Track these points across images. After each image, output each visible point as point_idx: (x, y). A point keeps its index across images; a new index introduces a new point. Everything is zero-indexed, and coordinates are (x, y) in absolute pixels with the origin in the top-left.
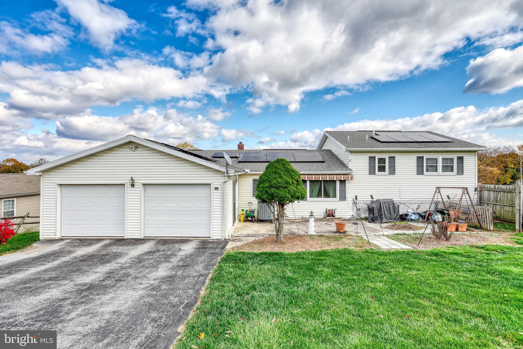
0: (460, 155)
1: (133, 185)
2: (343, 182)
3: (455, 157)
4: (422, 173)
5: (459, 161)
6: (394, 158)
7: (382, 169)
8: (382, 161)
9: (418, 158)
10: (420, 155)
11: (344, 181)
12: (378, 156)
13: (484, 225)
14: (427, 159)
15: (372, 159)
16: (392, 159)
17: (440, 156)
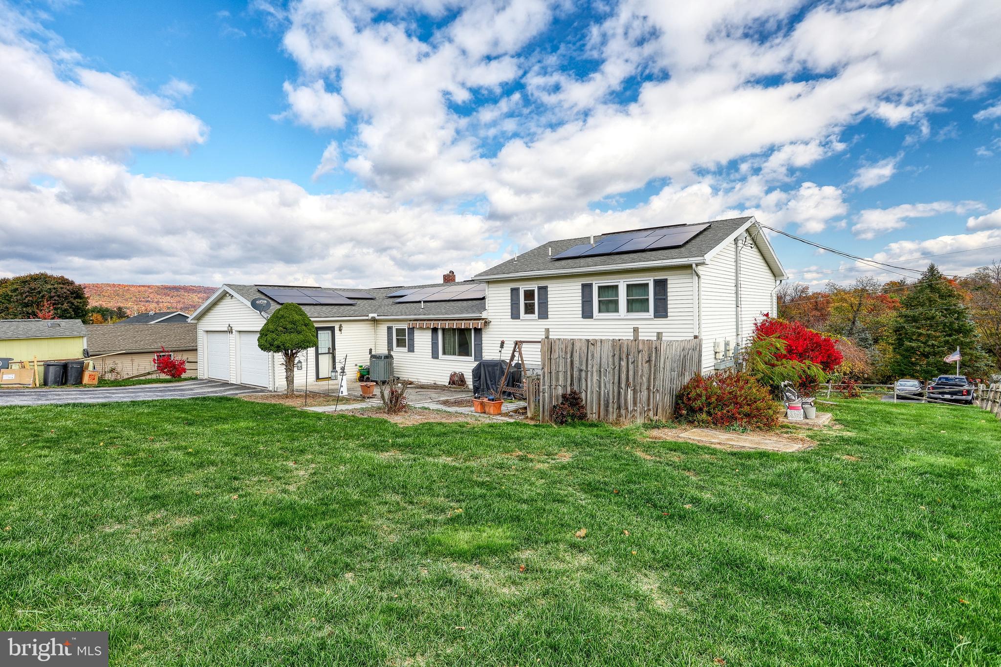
0: (660, 276)
2: (478, 331)
3: (649, 280)
4: (591, 317)
5: (658, 288)
6: (546, 288)
7: (529, 309)
8: (529, 295)
9: (583, 286)
10: (587, 281)
11: (480, 330)
12: (523, 287)
14: (600, 288)
15: (514, 292)
16: (544, 291)
17: (622, 281)
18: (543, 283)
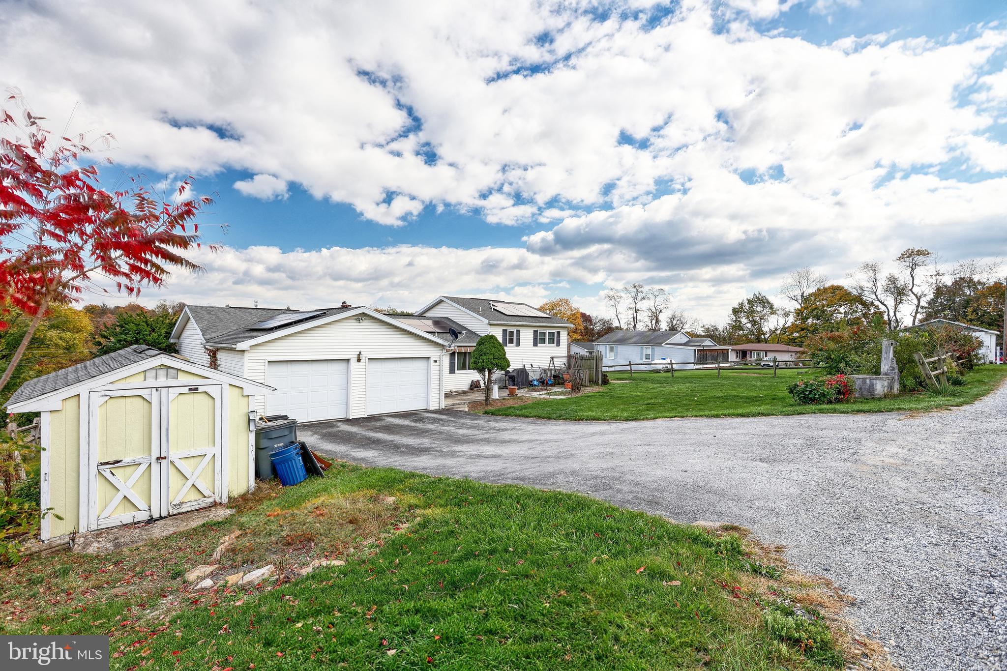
1: (359, 360)
3: (555, 331)
4: (538, 345)
7: (510, 341)
8: (511, 333)
9: (533, 332)
10: (536, 330)
13: (584, 384)
15: (504, 331)
16: (518, 332)
17: (547, 330)
18: (518, 328)
